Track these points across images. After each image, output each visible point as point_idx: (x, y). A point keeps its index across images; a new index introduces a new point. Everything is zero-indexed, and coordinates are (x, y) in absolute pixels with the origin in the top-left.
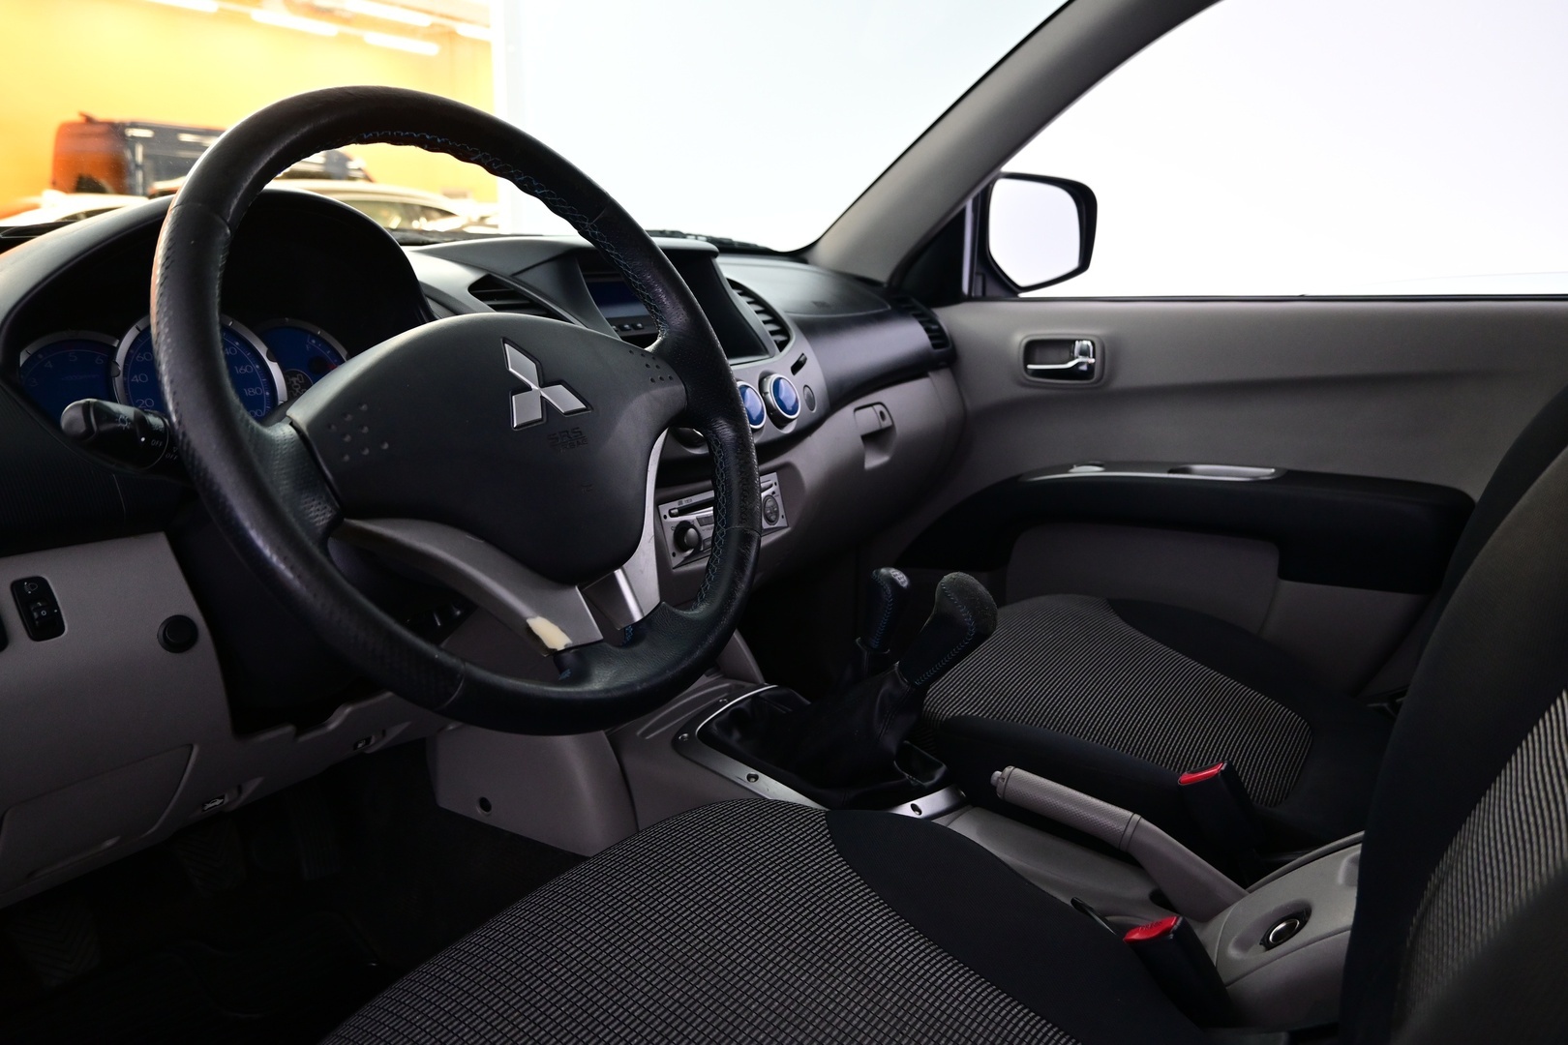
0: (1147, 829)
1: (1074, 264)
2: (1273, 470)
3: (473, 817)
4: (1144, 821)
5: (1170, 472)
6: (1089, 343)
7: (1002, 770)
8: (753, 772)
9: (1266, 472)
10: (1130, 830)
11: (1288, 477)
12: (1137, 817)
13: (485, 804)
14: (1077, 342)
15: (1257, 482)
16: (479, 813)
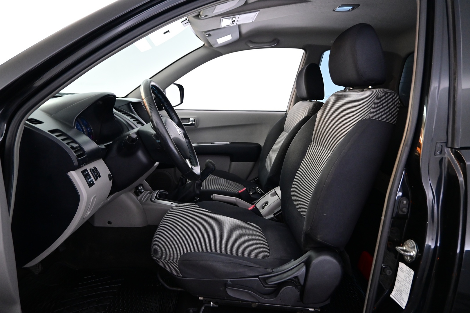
0: (238, 199)
1: (180, 102)
2: (229, 142)
3: (107, 226)
4: (237, 198)
5: (211, 143)
6: (193, 119)
7: (213, 195)
8: (172, 203)
9: (228, 143)
10: (236, 200)
11: (232, 143)
12: (236, 198)
13: (109, 223)
14: (190, 119)
15: (227, 145)
16: (108, 225)
